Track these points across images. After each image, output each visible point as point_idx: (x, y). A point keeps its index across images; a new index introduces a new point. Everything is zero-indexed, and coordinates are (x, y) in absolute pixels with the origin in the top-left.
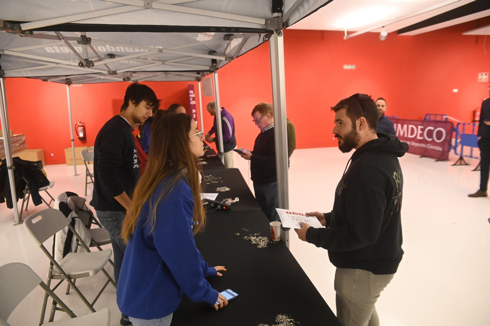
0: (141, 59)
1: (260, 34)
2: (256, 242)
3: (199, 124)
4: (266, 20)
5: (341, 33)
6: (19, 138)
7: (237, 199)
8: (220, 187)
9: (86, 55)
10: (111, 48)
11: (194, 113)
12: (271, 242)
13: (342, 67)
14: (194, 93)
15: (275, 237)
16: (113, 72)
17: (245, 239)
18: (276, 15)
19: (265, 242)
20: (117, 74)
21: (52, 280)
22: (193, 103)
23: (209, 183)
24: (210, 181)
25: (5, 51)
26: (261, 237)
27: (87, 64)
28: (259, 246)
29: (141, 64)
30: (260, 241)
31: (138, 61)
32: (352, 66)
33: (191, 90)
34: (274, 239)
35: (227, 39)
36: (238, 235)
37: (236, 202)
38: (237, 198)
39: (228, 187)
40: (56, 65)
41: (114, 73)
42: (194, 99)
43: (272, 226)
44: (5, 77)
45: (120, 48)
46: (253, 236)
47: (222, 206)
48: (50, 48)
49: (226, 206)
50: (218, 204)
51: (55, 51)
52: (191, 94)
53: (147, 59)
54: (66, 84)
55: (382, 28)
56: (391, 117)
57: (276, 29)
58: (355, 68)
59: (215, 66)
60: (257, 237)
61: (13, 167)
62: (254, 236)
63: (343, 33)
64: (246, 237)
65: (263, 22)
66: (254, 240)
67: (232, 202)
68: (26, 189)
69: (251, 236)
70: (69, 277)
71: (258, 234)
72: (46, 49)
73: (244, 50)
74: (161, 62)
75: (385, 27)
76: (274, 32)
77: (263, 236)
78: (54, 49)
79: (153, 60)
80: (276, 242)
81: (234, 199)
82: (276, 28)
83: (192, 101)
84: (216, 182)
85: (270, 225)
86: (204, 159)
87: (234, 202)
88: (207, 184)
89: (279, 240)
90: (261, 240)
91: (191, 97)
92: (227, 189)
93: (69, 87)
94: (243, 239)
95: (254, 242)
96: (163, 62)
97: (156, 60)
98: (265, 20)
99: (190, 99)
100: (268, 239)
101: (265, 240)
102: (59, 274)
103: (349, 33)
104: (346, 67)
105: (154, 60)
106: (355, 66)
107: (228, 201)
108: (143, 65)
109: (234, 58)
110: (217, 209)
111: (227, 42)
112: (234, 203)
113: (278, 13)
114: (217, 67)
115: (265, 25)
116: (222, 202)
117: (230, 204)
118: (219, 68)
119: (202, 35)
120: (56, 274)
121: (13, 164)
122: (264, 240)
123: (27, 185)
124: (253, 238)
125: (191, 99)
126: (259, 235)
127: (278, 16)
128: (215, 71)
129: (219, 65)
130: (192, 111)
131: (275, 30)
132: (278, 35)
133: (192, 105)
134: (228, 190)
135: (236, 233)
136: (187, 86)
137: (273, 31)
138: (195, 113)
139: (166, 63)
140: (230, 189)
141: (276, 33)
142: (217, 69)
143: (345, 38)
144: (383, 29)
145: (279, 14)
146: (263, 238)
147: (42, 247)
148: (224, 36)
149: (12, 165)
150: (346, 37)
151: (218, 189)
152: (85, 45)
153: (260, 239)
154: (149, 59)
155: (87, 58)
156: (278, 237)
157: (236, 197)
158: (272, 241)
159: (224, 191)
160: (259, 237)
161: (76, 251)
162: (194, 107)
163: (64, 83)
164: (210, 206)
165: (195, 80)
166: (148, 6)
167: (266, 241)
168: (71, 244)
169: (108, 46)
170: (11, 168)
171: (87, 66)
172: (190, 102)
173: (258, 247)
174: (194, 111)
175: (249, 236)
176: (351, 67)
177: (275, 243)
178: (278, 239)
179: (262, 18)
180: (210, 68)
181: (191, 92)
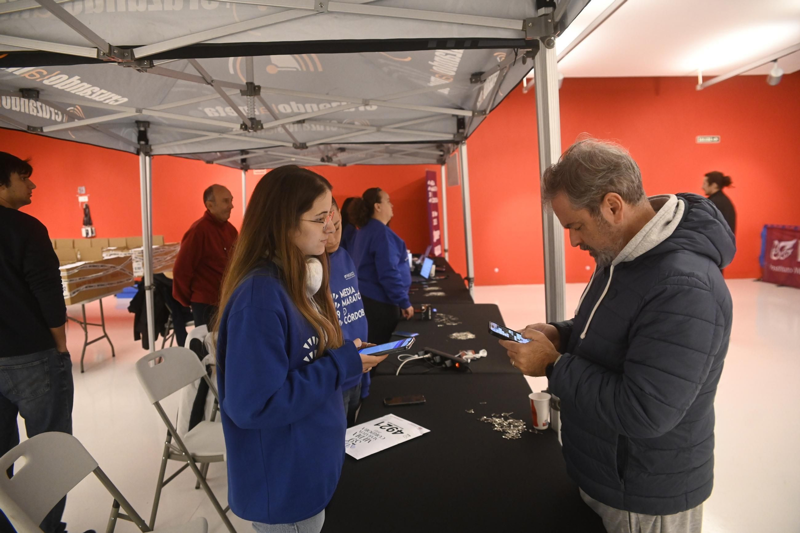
0: (345, 123)
1: (516, 49)
2: (501, 427)
3: (442, 236)
4: (525, 22)
5: (692, 80)
6: (172, 248)
7: (483, 353)
8: (459, 332)
9: (253, 113)
10: (298, 107)
11: (435, 218)
12: (530, 431)
13: (694, 140)
14: (436, 185)
15: (538, 423)
16: (300, 144)
17: (483, 422)
18: (542, 11)
19: (519, 430)
20: (307, 147)
21: (169, 460)
22: (433, 200)
23: (441, 326)
24: (445, 322)
25: (144, 110)
26: (512, 420)
27: (252, 124)
28: (505, 435)
29: (344, 131)
30: (510, 427)
31: (339, 127)
32: (713, 138)
33: (431, 180)
34: (537, 425)
35: (476, 82)
36: (472, 413)
37: (481, 357)
38: (484, 350)
39: (472, 333)
40: (220, 135)
41: (303, 146)
42: (435, 194)
43: (532, 400)
44: (153, 156)
45: (311, 107)
46: (497, 418)
47: (454, 362)
48: (213, 110)
49: (461, 363)
50: (447, 359)
51: (219, 114)
52: (431, 186)
53: (353, 124)
54: (242, 169)
55: (772, 63)
56: (793, 228)
57: (542, 36)
58: (718, 141)
59: (463, 133)
60: (506, 419)
61: (152, 287)
62: (500, 417)
63: (695, 79)
64: (485, 417)
65: (519, 26)
66: (498, 425)
67: (474, 357)
68: (169, 321)
69: (494, 416)
70: (194, 459)
71: (507, 415)
72: (207, 110)
73: (502, 95)
74: (375, 128)
75: (779, 60)
76: (540, 41)
77: (516, 417)
78: (217, 111)
79: (362, 125)
80: (539, 430)
81: (477, 352)
82: (544, 35)
83: (431, 198)
84: (454, 324)
85: (529, 398)
86: (441, 289)
87: (477, 357)
88: (439, 326)
89: (546, 427)
90: (512, 426)
91: (430, 191)
92: (471, 336)
93: (245, 174)
94: (480, 420)
95: (498, 428)
96: (379, 128)
97: (368, 125)
98: (522, 21)
99: (428, 195)
100: (524, 425)
101: (519, 426)
102: (178, 452)
103: (706, 79)
104: (701, 140)
105: (365, 125)
106: (718, 138)
107: (466, 355)
108: (347, 133)
109: (488, 112)
110: (444, 366)
111: (478, 86)
112: (477, 359)
113: (546, 8)
114: (465, 135)
115: (522, 30)
116: (457, 356)
117: (469, 361)
118: (468, 135)
119: (436, 77)
120: (176, 452)
121: (154, 282)
122: (517, 426)
123: (170, 316)
124: (497, 420)
125: (430, 194)
126: (509, 415)
127: (547, 13)
128: (462, 141)
129: (468, 131)
130: (431, 214)
131: (541, 39)
132: (546, 47)
133: (431, 204)
134: (472, 338)
135: (469, 410)
136: (424, 175)
137: (538, 41)
138: (437, 217)
139: (383, 129)
140: (476, 336)
141: (542, 44)
142: (466, 138)
143: (699, 88)
144: (776, 64)
145: (549, 10)
146: (516, 423)
147: (157, 405)
148: (470, 77)
149: (152, 285)
150: (702, 85)
151: (454, 334)
152: (252, 97)
153: (510, 424)
154: (356, 123)
155: (253, 117)
156: (544, 422)
157: (481, 349)
158: (533, 429)
159: (465, 339)
160: (509, 419)
161: (213, 420)
162: (436, 207)
163: (239, 168)
164: (432, 361)
165: (436, 163)
166: (321, 9)
167: (520, 428)
168: (205, 407)
169: (293, 104)
170: (150, 288)
171: (252, 128)
172: (428, 198)
173: (504, 437)
174: (434, 214)
175: (491, 417)
176: (712, 140)
177: (536, 432)
178: (544, 425)
179: (519, 19)
180: (454, 136)
181: (431, 183)
